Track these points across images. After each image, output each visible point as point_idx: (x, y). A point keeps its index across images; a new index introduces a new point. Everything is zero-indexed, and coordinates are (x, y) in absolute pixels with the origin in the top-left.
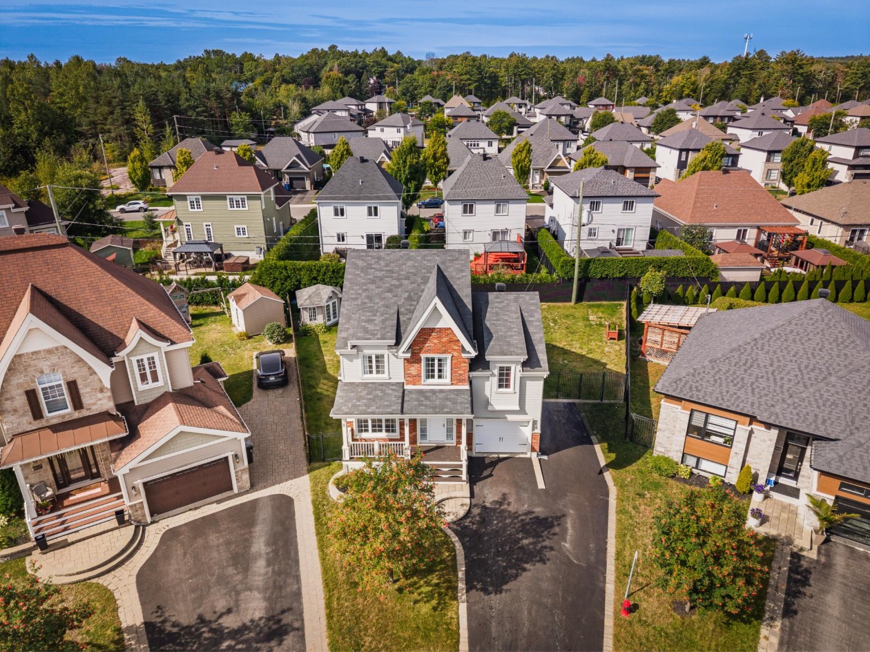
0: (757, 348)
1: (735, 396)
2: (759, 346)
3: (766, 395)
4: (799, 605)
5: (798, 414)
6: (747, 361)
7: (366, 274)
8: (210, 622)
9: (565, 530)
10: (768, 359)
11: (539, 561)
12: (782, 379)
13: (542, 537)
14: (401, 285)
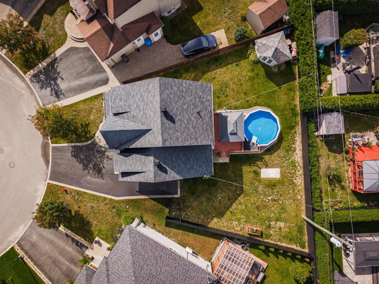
0: (129, 275)
1: (116, 254)
2: (129, 276)
3: (113, 266)
4: (69, 239)
5: (102, 272)
6: (126, 267)
7: (145, 91)
8: (59, 75)
9: (95, 178)
10: (124, 276)
11: (83, 168)
12: (116, 276)
13: (93, 170)
14: (140, 111)
